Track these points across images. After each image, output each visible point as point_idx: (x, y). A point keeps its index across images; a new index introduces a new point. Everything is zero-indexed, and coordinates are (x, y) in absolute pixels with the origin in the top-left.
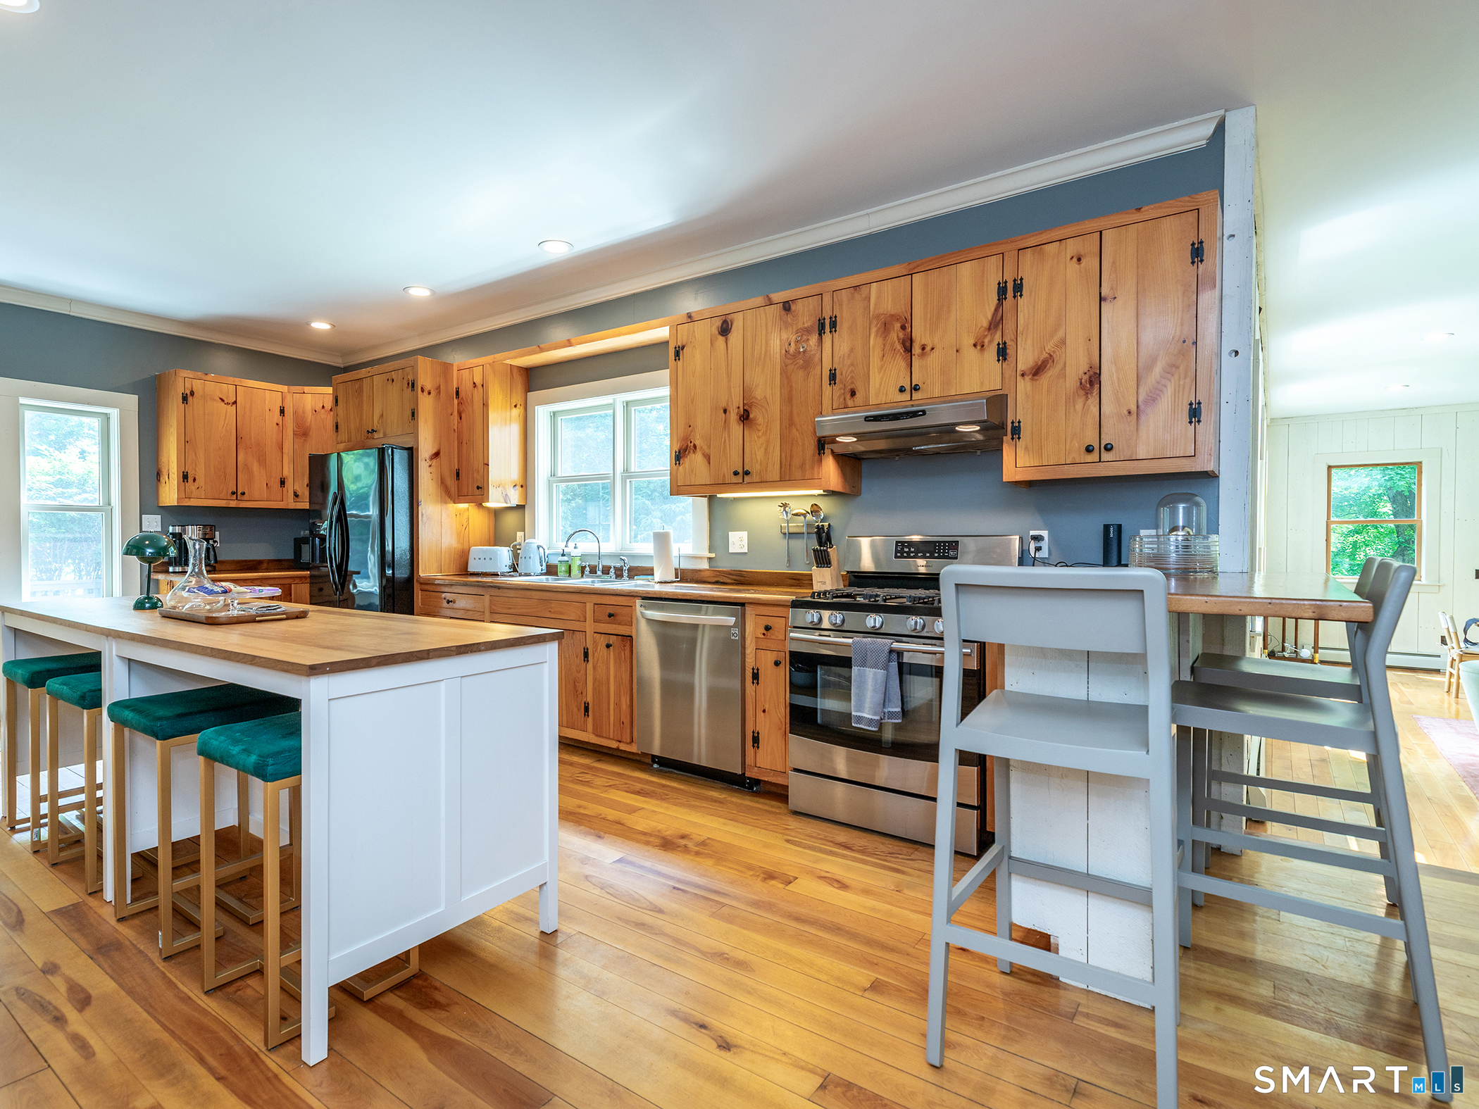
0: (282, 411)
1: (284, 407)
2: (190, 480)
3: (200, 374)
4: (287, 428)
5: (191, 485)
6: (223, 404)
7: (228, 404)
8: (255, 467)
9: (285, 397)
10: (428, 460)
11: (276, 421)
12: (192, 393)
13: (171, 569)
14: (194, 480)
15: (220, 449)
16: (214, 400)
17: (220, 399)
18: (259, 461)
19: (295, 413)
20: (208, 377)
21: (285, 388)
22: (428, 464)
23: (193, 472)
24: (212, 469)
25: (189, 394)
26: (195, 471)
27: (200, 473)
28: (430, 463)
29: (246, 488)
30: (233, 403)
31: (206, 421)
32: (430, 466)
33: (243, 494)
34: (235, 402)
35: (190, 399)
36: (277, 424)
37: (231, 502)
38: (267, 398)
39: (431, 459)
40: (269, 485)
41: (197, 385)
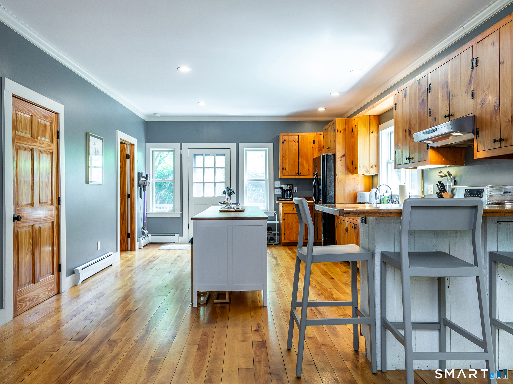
0: (314, 142)
1: (315, 141)
2: (284, 169)
3: (287, 133)
4: (316, 148)
5: (284, 171)
6: (294, 143)
7: (296, 142)
8: (305, 163)
9: (315, 137)
10: (340, 158)
11: (312, 146)
12: (285, 140)
13: (280, 199)
14: (285, 169)
15: (293, 158)
16: (291, 141)
17: (294, 141)
18: (306, 161)
19: (318, 142)
20: (290, 134)
21: (315, 134)
22: (340, 160)
23: (285, 167)
24: (291, 166)
25: (284, 141)
26: (286, 166)
27: (287, 167)
28: (341, 159)
29: (302, 171)
30: (298, 142)
31: (289, 149)
32: (341, 160)
33: (300, 173)
34: (298, 141)
35: (284, 142)
36: (312, 147)
37: (297, 176)
38: (309, 138)
39: (341, 157)
40: (309, 169)
41: (286, 137)
